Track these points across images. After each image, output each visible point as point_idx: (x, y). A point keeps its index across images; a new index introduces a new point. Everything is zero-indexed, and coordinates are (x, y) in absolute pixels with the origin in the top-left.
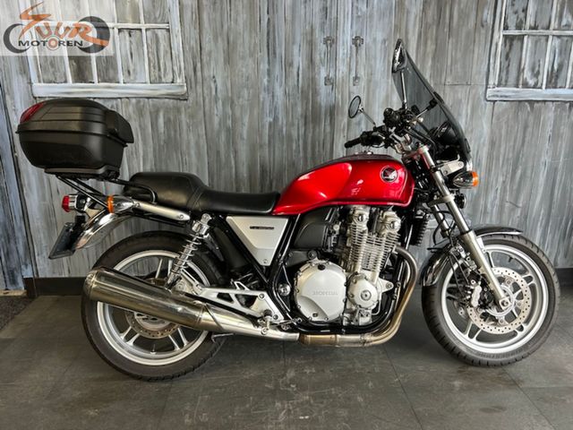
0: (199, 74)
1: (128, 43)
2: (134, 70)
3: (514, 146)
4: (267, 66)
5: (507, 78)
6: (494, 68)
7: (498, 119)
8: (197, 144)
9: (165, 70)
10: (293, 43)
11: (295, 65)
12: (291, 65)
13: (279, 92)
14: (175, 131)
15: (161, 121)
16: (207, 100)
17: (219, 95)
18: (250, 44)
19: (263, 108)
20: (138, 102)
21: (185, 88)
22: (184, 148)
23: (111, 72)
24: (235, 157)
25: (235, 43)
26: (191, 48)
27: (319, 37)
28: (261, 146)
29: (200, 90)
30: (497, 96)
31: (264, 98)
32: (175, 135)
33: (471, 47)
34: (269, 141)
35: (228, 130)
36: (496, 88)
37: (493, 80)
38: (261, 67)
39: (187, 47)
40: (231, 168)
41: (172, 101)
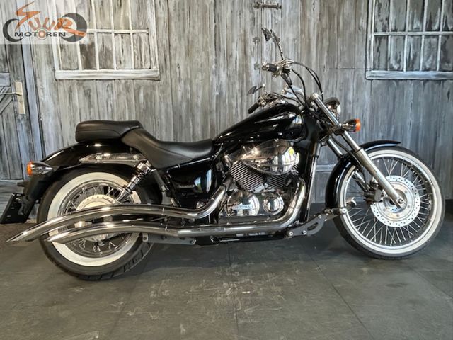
0: (168, 62)
1: (120, 43)
2: (124, 61)
3: (388, 111)
4: (214, 57)
5: (379, 64)
6: (370, 58)
7: (375, 92)
8: (166, 111)
9: (145, 60)
10: (233, 42)
11: (234, 57)
12: (231, 56)
13: (223, 75)
14: (151, 102)
15: (142, 95)
16: (173, 81)
17: (182, 77)
18: (203, 42)
19: (212, 86)
20: (126, 82)
21: (159, 72)
22: (157, 114)
23: (109, 62)
24: (192, 120)
25: (192, 41)
26: (163, 46)
27: (250, 37)
28: (211, 112)
29: (168, 74)
30: (373, 76)
31: (213, 79)
32: (151, 105)
33: (353, 43)
34: (216, 108)
35: (188, 101)
36: (372, 71)
37: (370, 66)
38: (211, 58)
39: (160, 45)
40: (190, 128)
41: (149, 81)
